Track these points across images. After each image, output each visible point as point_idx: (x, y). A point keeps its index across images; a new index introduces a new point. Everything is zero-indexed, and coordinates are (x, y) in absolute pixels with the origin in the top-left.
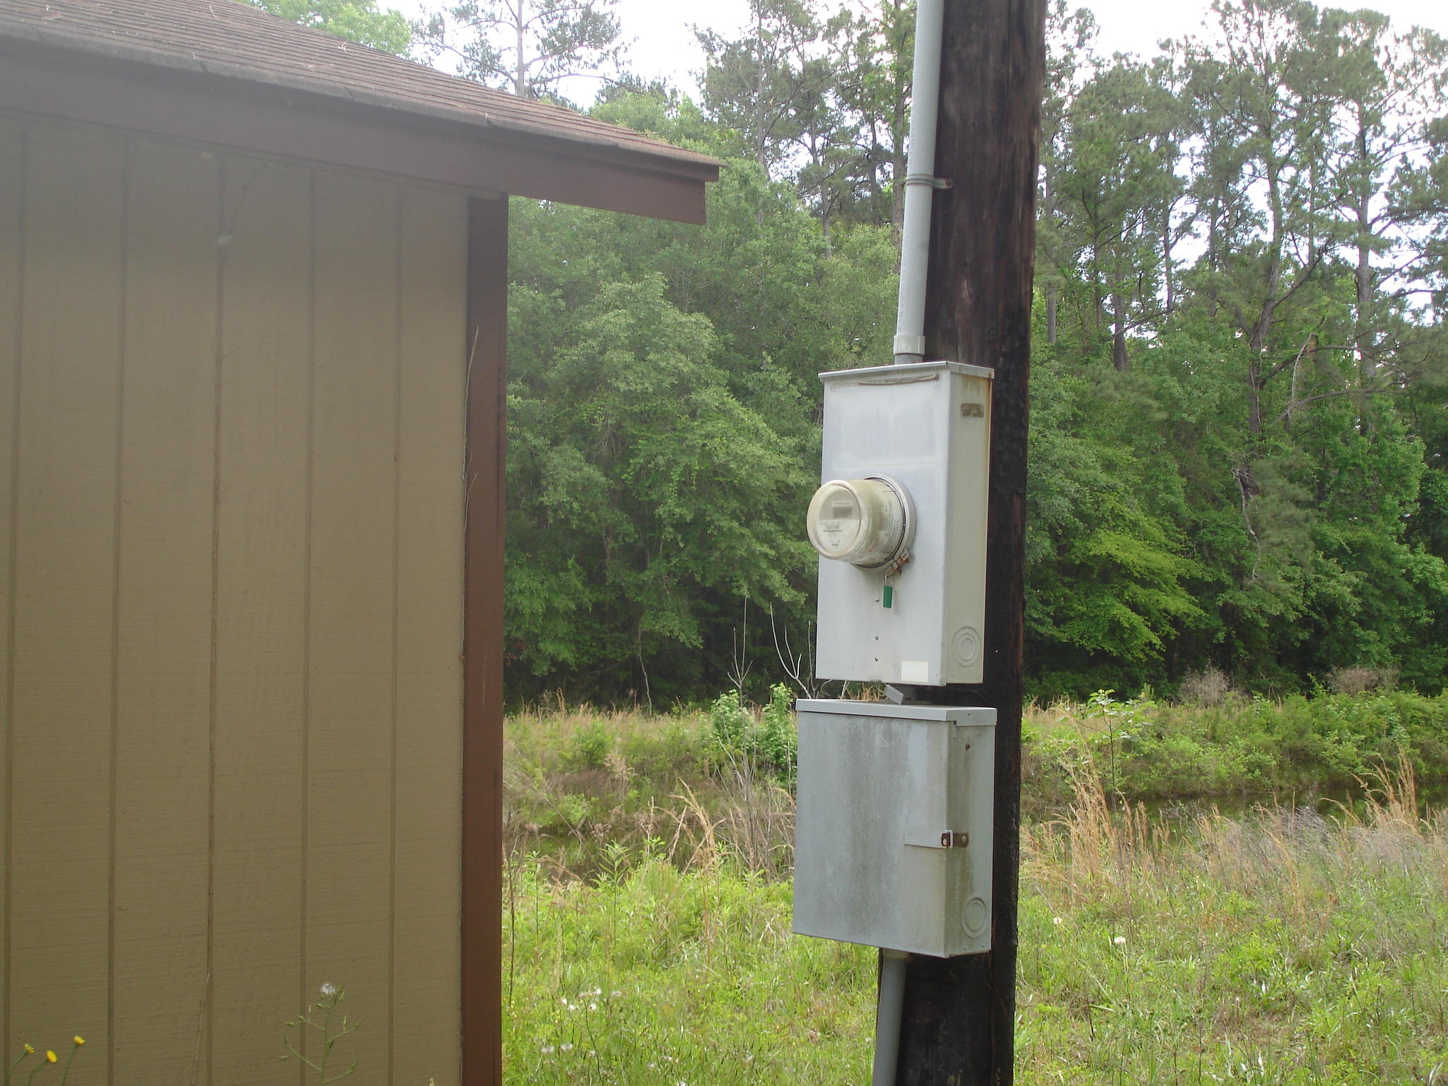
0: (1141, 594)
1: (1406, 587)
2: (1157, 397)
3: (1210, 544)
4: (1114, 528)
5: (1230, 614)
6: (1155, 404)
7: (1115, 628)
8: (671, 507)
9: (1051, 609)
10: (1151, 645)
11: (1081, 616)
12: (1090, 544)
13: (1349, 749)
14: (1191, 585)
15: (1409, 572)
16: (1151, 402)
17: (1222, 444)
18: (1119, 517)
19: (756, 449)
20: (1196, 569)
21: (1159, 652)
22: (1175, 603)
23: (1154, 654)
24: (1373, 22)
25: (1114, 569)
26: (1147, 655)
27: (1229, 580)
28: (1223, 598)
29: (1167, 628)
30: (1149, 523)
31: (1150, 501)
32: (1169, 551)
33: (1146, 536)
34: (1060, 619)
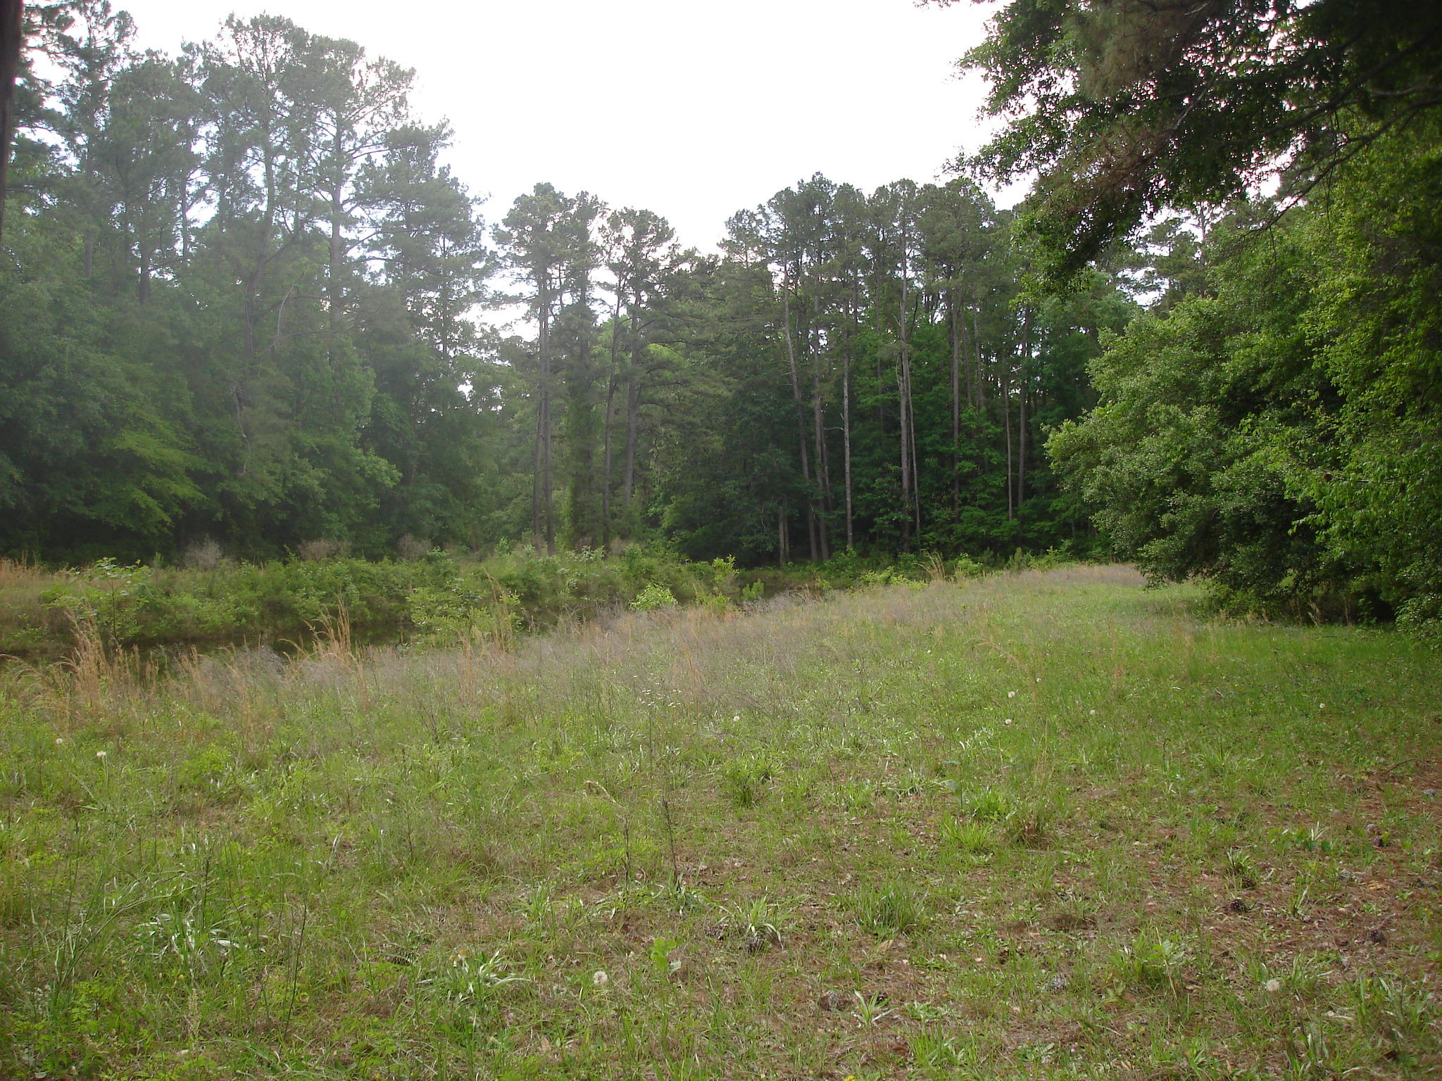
0: (156, 482)
1: (360, 481)
2: (171, 327)
3: (211, 444)
4: (135, 429)
6: (169, 332)
7: (134, 509)
9: (82, 493)
10: (163, 522)
11: (107, 499)
12: (115, 441)
13: (314, 602)
14: (197, 476)
15: (362, 469)
16: (166, 330)
17: (222, 367)
18: (140, 420)
20: (200, 463)
21: (170, 528)
22: (186, 490)
23: (165, 530)
24: (351, 50)
25: (133, 465)
26: (159, 530)
27: (226, 472)
28: (221, 486)
29: (176, 509)
30: (163, 425)
31: (165, 409)
32: (179, 448)
33: (161, 436)
34: (90, 501)
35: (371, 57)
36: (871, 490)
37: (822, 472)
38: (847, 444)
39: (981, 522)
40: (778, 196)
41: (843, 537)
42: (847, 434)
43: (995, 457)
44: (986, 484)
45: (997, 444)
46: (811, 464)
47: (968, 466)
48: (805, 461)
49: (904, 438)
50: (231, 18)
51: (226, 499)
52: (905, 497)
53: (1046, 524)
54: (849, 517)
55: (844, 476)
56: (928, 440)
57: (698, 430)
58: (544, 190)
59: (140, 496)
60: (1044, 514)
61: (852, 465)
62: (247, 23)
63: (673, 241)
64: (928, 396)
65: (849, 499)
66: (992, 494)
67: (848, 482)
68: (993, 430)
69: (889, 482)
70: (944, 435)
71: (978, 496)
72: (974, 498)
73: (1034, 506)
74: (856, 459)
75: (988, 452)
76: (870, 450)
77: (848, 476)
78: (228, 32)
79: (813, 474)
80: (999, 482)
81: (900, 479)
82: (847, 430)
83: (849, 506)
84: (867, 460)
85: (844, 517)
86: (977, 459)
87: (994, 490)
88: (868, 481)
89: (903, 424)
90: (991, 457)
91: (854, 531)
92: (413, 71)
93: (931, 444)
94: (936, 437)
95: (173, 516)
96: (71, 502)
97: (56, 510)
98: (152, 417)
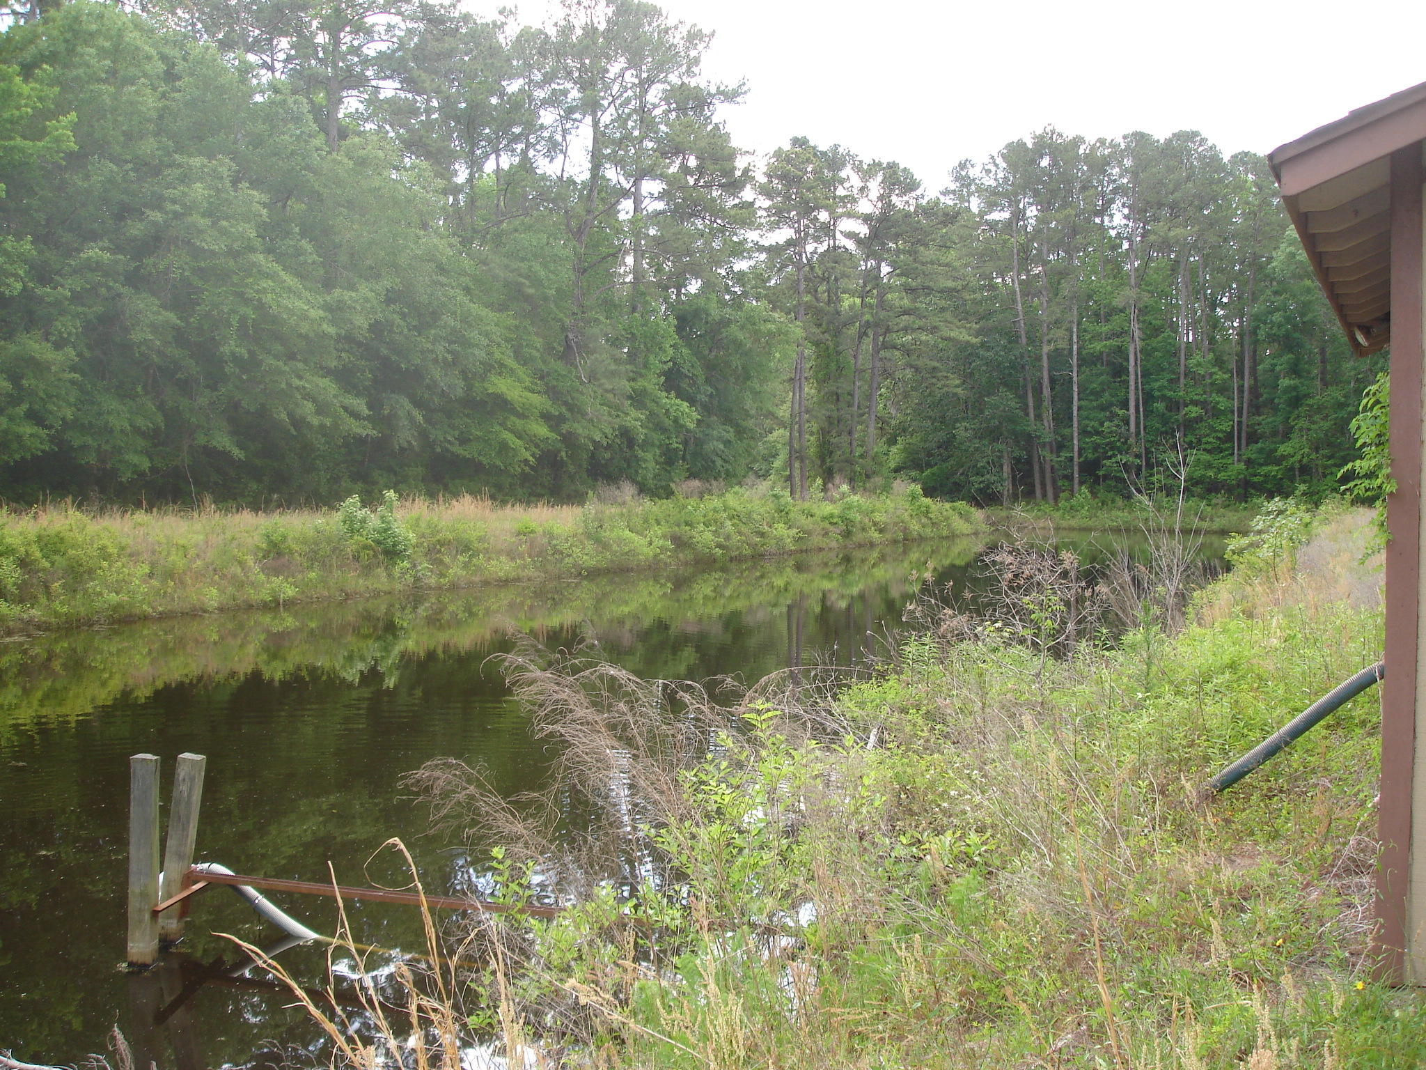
0: (519, 423)
1: (668, 423)
2: (528, 277)
3: (554, 387)
4: (500, 374)
5: (569, 440)
6: (527, 283)
7: (504, 447)
8: (232, 346)
9: (456, 433)
10: (526, 461)
11: (478, 438)
12: (486, 385)
13: (708, 536)
14: (546, 417)
15: (667, 410)
16: (523, 280)
17: (561, 315)
18: (502, 365)
19: (300, 304)
20: (548, 406)
21: (532, 467)
22: (541, 430)
23: (527, 469)
24: (655, 13)
25: (502, 404)
26: (523, 469)
27: (568, 415)
28: (565, 428)
29: (534, 449)
30: (521, 371)
31: (517, 355)
32: (533, 392)
33: (519, 380)
34: (464, 441)
35: (671, 19)
36: (1098, 433)
37: (1048, 415)
38: (1075, 388)
39: (1209, 466)
40: (1009, 146)
41: (1069, 478)
42: (1075, 379)
43: (1223, 403)
44: (1213, 429)
45: (1223, 389)
46: (1038, 406)
47: (1194, 411)
48: (1031, 403)
49: (1132, 383)
52: (1132, 441)
53: (1273, 469)
54: (1076, 459)
55: (1071, 419)
56: (1156, 385)
57: (940, 374)
58: (799, 142)
59: (508, 436)
60: (1271, 458)
61: (1079, 408)
63: (919, 192)
64: (1154, 343)
65: (1076, 442)
66: (1218, 438)
67: (1075, 425)
68: (1220, 376)
69: (1117, 426)
70: (1171, 381)
71: (1204, 440)
72: (1199, 442)
73: (1261, 451)
74: (1083, 403)
75: (1215, 397)
76: (1097, 394)
77: (1075, 419)
79: (1038, 417)
80: (1225, 426)
81: (1127, 423)
82: (1075, 375)
83: (1076, 449)
84: (1095, 404)
85: (1071, 459)
86: (1203, 404)
87: (1220, 435)
88: (1096, 424)
89: (1131, 369)
90: (1218, 403)
91: (1080, 472)
92: (712, 33)
93: (1160, 389)
94: (1164, 382)
95: (533, 455)
96: (449, 442)
97: (439, 450)
98: (511, 363)
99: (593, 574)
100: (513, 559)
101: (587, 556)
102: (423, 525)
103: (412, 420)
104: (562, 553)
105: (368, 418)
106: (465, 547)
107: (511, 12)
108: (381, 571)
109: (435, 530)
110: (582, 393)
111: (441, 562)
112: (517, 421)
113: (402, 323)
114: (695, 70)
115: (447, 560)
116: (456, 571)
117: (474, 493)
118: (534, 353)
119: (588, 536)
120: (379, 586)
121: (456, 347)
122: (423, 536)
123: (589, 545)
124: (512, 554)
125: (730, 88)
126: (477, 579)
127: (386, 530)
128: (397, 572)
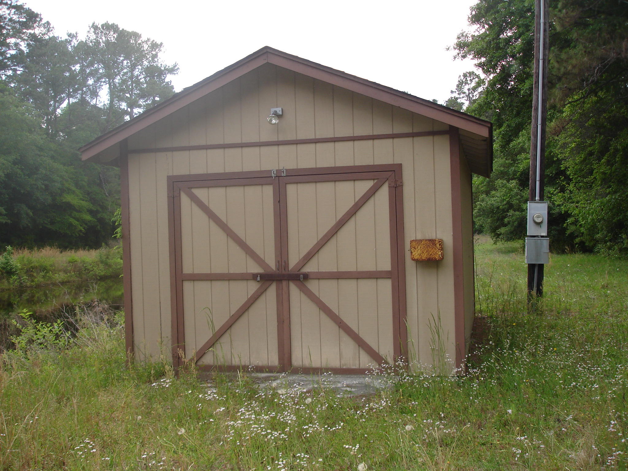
3: (94, 198)
4: (68, 193)
7: (71, 225)
9: (49, 220)
10: (81, 231)
11: (59, 222)
12: (62, 198)
14: (91, 212)
18: (69, 189)
20: (91, 206)
21: (83, 233)
22: (88, 217)
23: (81, 234)
24: (136, 35)
25: (69, 207)
26: (79, 234)
27: (100, 210)
28: (99, 216)
29: (84, 226)
30: (78, 191)
31: (77, 185)
32: (83, 200)
33: (77, 196)
34: (52, 223)
35: (144, 38)
50: (94, 24)
51: (101, 221)
59: (72, 220)
62: (100, 26)
78: (92, 30)
92: (161, 44)
95: (84, 228)
96: (46, 223)
97: (41, 227)
98: (74, 188)
99: (103, 278)
100: (66, 273)
101: (100, 271)
102: (25, 260)
103: (27, 214)
104: (88, 270)
105: (6, 215)
106: (44, 269)
107: (74, 36)
108: (5, 281)
109: (30, 262)
110: (107, 200)
111: (33, 276)
112: (77, 214)
113: (21, 173)
114: (156, 60)
115: (35, 274)
116: (39, 278)
117: (51, 245)
118: (84, 183)
119: (102, 262)
120: (4, 287)
121: (46, 182)
122: (25, 265)
123: (101, 266)
124: (66, 271)
125: (170, 67)
126: (49, 282)
127: (7, 263)
128: (11, 281)
